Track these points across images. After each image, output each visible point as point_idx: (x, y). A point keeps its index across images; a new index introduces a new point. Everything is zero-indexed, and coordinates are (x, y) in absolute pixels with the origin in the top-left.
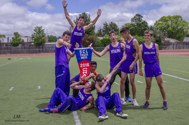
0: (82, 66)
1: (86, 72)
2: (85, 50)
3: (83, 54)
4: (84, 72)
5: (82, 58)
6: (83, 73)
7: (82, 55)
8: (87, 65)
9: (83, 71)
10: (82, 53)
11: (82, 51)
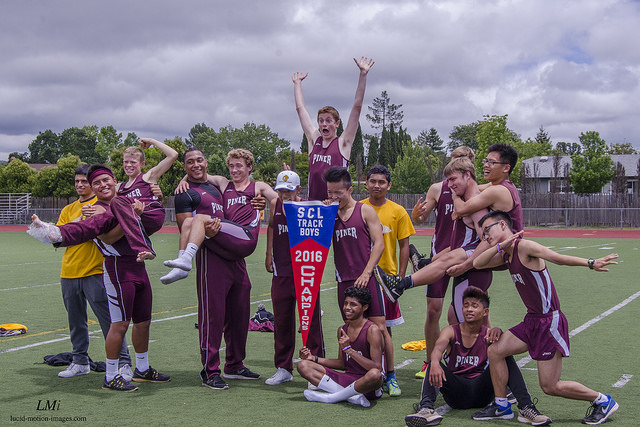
0: (301, 258)
1: (309, 278)
2: (315, 207)
3: (308, 219)
4: (306, 278)
5: (302, 232)
6: (303, 281)
7: (304, 224)
8: (317, 256)
9: (303, 274)
10: (305, 217)
11: (306, 212)
